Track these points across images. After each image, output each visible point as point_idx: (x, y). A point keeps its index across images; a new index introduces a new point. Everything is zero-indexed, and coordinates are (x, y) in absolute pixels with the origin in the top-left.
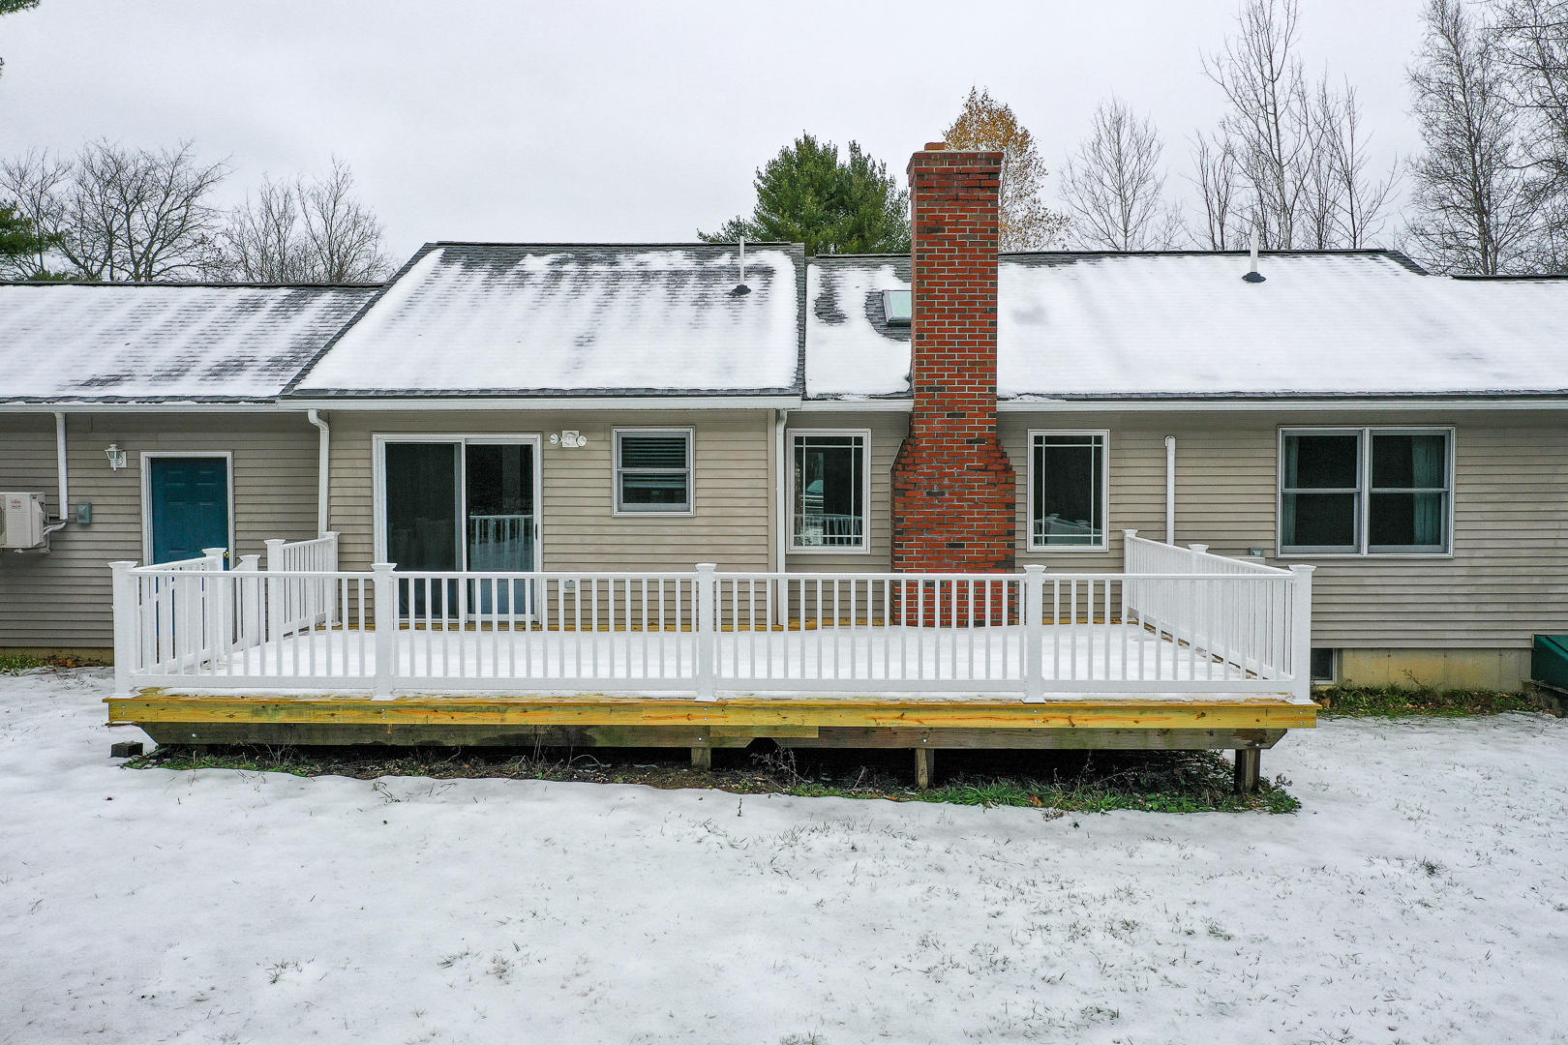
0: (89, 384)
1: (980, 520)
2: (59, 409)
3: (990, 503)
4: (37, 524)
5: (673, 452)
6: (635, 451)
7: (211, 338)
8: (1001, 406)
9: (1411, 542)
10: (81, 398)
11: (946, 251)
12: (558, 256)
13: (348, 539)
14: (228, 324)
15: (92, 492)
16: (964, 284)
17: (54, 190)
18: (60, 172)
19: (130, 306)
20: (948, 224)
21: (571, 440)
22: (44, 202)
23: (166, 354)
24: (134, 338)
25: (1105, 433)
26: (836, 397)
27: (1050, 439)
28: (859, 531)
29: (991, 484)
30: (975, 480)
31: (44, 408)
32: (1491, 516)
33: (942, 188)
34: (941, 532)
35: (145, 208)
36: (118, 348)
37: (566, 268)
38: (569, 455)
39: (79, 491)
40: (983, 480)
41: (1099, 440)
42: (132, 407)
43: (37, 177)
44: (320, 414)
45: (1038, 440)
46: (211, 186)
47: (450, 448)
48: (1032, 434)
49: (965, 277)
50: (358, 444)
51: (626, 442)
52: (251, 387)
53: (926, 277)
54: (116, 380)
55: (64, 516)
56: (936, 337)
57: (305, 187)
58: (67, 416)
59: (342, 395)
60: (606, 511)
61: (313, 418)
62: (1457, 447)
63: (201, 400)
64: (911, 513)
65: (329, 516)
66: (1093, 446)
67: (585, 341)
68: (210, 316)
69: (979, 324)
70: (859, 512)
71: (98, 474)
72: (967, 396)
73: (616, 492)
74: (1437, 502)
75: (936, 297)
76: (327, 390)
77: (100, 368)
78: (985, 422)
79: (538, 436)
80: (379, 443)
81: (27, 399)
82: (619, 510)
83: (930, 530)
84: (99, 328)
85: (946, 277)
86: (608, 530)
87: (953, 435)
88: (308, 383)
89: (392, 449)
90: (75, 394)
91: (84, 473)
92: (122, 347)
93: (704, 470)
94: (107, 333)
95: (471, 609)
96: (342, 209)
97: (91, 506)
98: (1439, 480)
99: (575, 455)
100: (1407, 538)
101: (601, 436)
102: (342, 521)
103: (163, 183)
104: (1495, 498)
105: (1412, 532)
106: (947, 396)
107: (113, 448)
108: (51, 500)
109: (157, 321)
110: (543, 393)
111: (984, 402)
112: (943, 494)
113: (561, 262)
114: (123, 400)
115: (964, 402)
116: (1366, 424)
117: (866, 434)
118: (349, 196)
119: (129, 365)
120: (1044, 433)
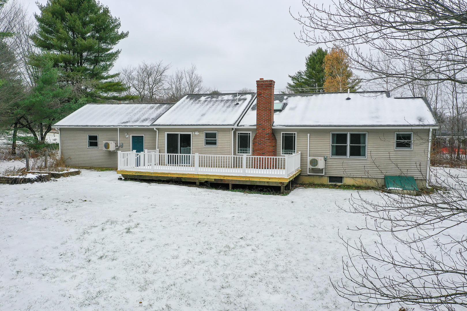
0: (123, 123)
1: (268, 149)
2: (118, 127)
3: (270, 146)
4: (114, 147)
5: (214, 136)
6: (207, 135)
7: (143, 114)
8: (273, 127)
9: (360, 155)
10: (121, 126)
11: (262, 99)
12: (208, 97)
13: (161, 150)
14: (147, 112)
15: (123, 141)
16: (265, 105)
17: (132, 74)
18: (133, 70)
19: (132, 108)
20: (262, 94)
21: (197, 133)
22: (131, 77)
23: (135, 118)
24: (132, 114)
25: (296, 133)
26: (243, 126)
27: (285, 134)
28: (249, 151)
29: (270, 142)
30: (267, 142)
31: (116, 127)
32: (375, 150)
33: (261, 87)
34: (261, 151)
35: (152, 76)
36: (129, 116)
37: (208, 99)
38: (196, 136)
39: (121, 141)
40: (268, 142)
41: (295, 134)
42: (129, 127)
43: (129, 71)
44: (156, 129)
45: (283, 134)
46: (166, 70)
47: (177, 134)
48: (282, 133)
49: (265, 103)
50: (163, 134)
51: (206, 134)
52: (148, 123)
53: (259, 104)
54: (127, 122)
55: (119, 146)
56: (260, 115)
57: (186, 70)
58: (119, 128)
59: (159, 125)
60: (203, 146)
61: (155, 129)
62: (368, 136)
63: (139, 126)
64: (255, 147)
65: (158, 146)
66: (294, 135)
67: (203, 115)
68: (145, 110)
69: (268, 112)
70: (249, 147)
71: (124, 138)
72: (266, 126)
73: (204, 142)
74: (364, 147)
75: (260, 107)
76: (157, 124)
77: (125, 120)
78: (269, 131)
79: (191, 133)
80: (166, 133)
81: (113, 126)
82: (205, 146)
83: (259, 151)
84: (126, 113)
85: (262, 104)
86: (203, 149)
87: (263, 133)
88: (154, 123)
89: (168, 134)
90: (121, 125)
91: (122, 138)
92: (130, 116)
93: (220, 138)
94: (128, 113)
95: (180, 163)
96: (194, 76)
97: (123, 144)
98: (364, 143)
99: (197, 136)
100: (359, 154)
101: (202, 133)
102: (160, 147)
103: (156, 70)
104: (376, 147)
105: (360, 153)
106: (262, 126)
107: (126, 134)
108: (117, 143)
109: (136, 111)
110: (191, 125)
111: (269, 127)
112: (261, 144)
113: (208, 98)
114: (127, 126)
115: (265, 127)
116: (349, 131)
117: (251, 132)
118: (195, 72)
119: (130, 120)
120: (284, 133)
